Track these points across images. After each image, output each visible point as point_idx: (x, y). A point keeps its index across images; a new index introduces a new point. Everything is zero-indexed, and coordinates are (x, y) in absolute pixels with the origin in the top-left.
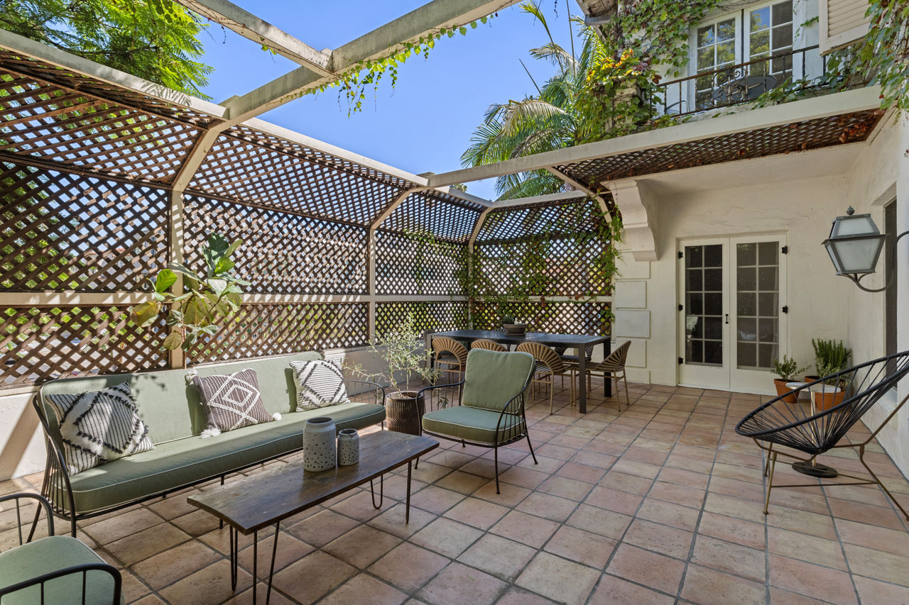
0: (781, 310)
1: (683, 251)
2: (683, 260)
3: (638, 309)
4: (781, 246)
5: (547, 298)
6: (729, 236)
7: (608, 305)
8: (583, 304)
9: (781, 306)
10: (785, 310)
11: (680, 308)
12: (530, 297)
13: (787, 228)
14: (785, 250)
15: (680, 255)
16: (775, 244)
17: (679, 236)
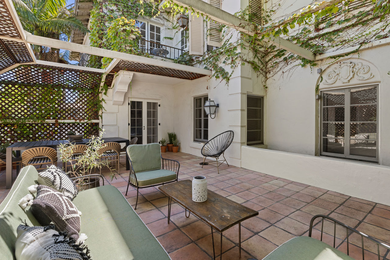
0: (158, 124)
1: (130, 103)
2: (130, 106)
3: (113, 125)
4: (159, 104)
5: (60, 121)
6: (145, 99)
7: (97, 124)
8: (83, 124)
9: (158, 123)
10: (159, 124)
11: (129, 124)
12: (46, 120)
13: (161, 99)
14: (159, 106)
15: (129, 104)
16: (157, 103)
17: (129, 96)
